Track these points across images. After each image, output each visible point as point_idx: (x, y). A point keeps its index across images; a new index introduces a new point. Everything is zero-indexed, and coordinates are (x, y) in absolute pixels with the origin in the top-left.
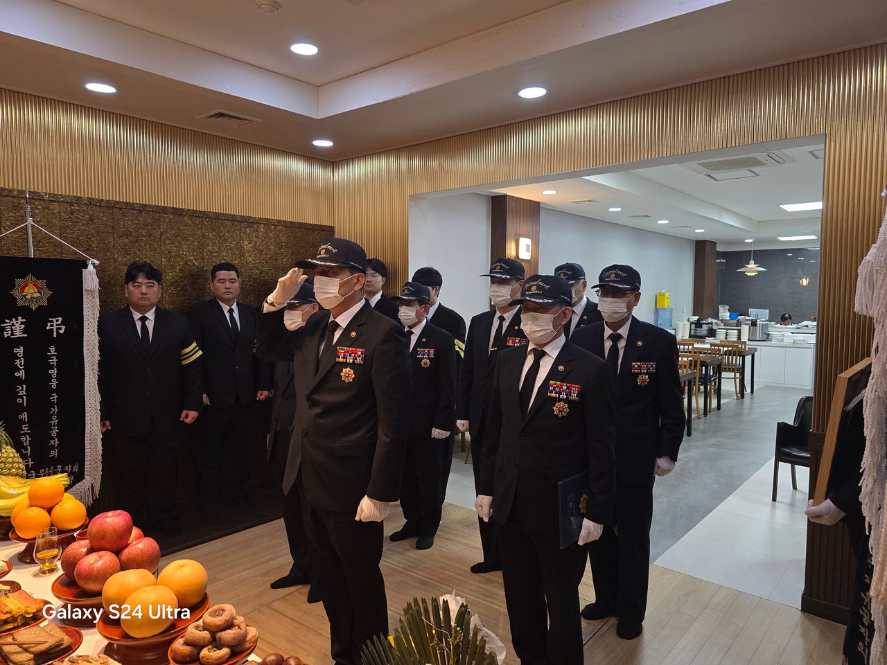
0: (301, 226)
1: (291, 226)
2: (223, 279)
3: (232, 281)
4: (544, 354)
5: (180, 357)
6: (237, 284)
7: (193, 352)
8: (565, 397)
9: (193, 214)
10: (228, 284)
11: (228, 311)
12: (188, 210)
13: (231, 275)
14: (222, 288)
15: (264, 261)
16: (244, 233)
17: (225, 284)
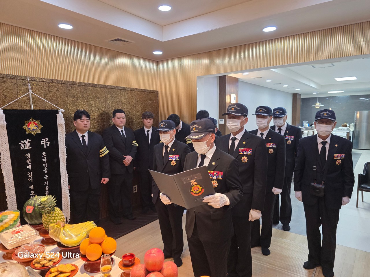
0: (145, 91)
1: (141, 91)
3: (123, 118)
5: (99, 153)
7: (105, 151)
9: (102, 87)
10: (121, 119)
12: (99, 85)
13: (122, 115)
15: (131, 108)
16: (122, 95)
17: (120, 119)
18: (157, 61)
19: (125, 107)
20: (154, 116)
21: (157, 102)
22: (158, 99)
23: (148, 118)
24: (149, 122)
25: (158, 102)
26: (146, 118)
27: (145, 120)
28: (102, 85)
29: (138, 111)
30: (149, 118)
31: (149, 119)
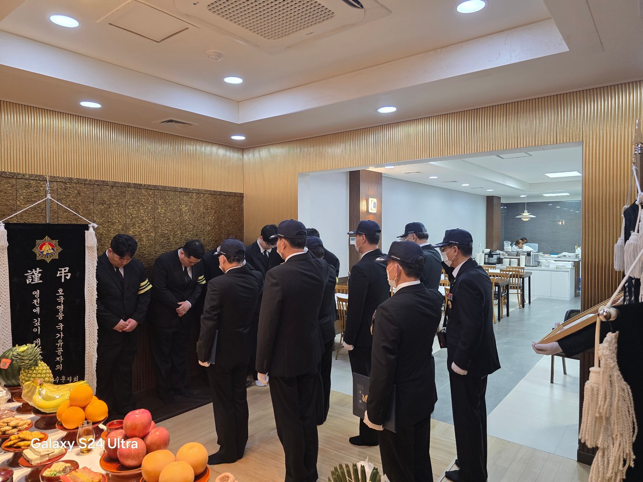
0: (221, 193)
1: (214, 194)
7: (146, 286)
9: (148, 187)
12: (145, 185)
15: (196, 219)
16: (182, 199)
18: (241, 148)
19: (187, 218)
21: (241, 210)
22: (243, 206)
29: (209, 224)
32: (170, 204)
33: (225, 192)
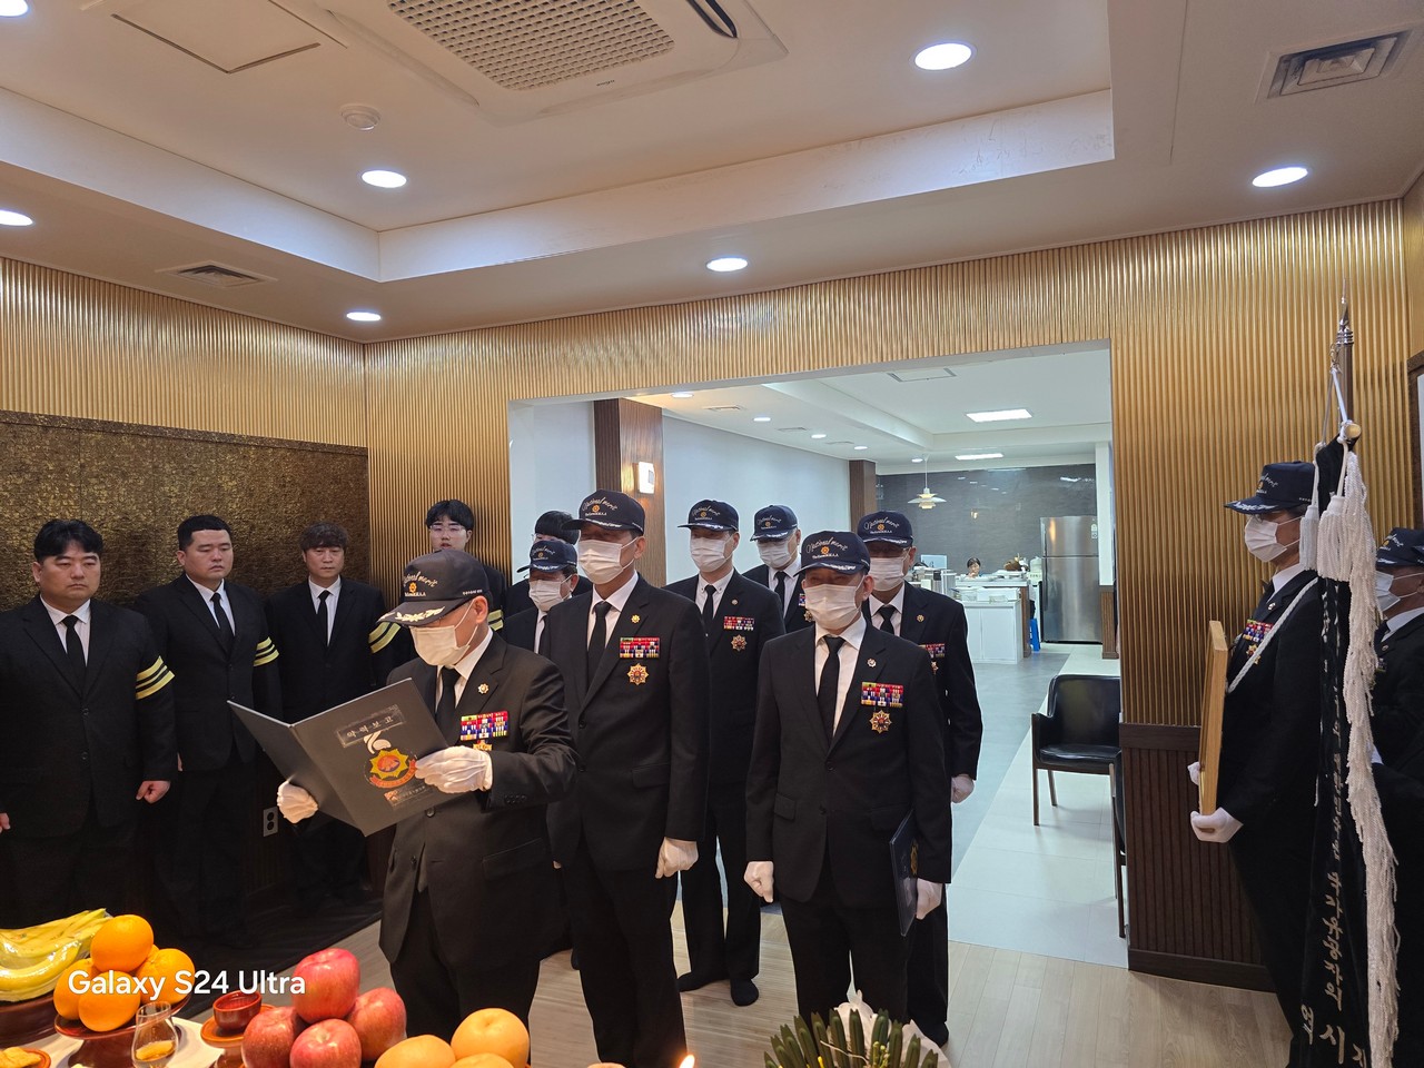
0: (316, 448)
1: (298, 448)
2: (208, 545)
3: (223, 547)
4: (842, 642)
5: (135, 685)
6: (230, 553)
7: (158, 676)
8: (885, 703)
9: (138, 432)
10: (216, 553)
11: (211, 599)
12: (129, 425)
13: (222, 536)
14: (205, 560)
15: (257, 509)
16: (221, 462)
17: (211, 553)
18: (362, 342)
19: (234, 507)
20: (348, 538)
21: (363, 487)
22: (367, 477)
23: (324, 546)
24: (328, 560)
25: (365, 488)
26: (315, 547)
27: (312, 553)
28: (143, 426)
29: (287, 522)
30: (328, 545)
31: (327, 551)
32: (193, 474)
33: (324, 445)
